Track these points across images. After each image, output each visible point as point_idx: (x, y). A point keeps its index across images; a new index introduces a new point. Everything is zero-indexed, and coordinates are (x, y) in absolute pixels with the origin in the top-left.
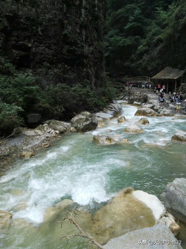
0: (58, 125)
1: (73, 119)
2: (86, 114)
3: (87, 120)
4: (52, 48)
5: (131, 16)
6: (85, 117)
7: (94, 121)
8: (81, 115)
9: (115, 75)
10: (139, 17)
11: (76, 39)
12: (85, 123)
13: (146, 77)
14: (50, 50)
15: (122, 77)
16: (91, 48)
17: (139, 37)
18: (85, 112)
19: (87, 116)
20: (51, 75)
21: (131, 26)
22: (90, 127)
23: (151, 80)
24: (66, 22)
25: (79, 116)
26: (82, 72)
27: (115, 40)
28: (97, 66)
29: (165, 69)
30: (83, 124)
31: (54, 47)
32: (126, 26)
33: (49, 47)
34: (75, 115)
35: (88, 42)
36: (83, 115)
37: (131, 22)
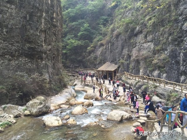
0: (13, 109)
1: (28, 103)
2: (40, 99)
3: (41, 103)
4: (15, 45)
5: (82, 28)
6: (39, 101)
7: (47, 104)
8: (36, 100)
9: (71, 67)
10: (87, 28)
11: (37, 40)
12: (39, 106)
13: (93, 69)
14: (13, 46)
15: (76, 68)
16: (50, 47)
17: (88, 41)
18: (40, 97)
19: (41, 100)
20: (12, 66)
21: (82, 34)
22: (43, 109)
23: (97, 71)
24: (28, 27)
25: (34, 100)
26: (41, 64)
27: (71, 42)
28: (54, 60)
29: (106, 64)
30: (37, 108)
31: (17, 44)
32: (79, 33)
33: (12, 44)
34: (31, 100)
35: (46, 42)
36: (38, 99)
37: (82, 31)
